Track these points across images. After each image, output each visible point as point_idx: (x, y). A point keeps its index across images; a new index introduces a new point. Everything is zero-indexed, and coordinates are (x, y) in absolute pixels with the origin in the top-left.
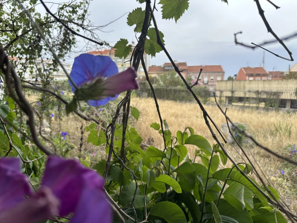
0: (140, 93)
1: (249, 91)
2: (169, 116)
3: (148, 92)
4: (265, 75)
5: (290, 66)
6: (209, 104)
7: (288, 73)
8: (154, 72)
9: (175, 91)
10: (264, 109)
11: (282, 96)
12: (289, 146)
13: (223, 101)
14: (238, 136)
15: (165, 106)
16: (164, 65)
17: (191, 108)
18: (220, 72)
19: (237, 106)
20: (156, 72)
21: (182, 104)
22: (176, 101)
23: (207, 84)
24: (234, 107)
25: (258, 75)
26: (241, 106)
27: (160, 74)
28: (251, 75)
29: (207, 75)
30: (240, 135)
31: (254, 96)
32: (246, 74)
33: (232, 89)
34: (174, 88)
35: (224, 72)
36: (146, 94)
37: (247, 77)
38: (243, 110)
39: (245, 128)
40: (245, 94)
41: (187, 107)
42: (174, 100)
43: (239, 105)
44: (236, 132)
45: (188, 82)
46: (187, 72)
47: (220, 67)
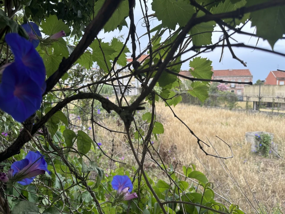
1: (278, 98)
2: (193, 122)
6: (235, 110)
13: (250, 106)
14: (262, 145)
15: (189, 112)
17: (216, 114)
18: (248, 76)
19: (265, 112)
21: (207, 109)
22: (201, 106)
23: (234, 88)
24: (261, 114)
26: (269, 112)
28: (282, 79)
29: (234, 79)
30: (265, 145)
31: (283, 102)
32: (277, 78)
33: (260, 95)
35: (252, 76)
37: (278, 81)
38: (271, 117)
39: (270, 138)
40: (274, 100)
41: (212, 112)
42: (200, 104)
43: (267, 112)
44: (261, 142)
45: (214, 86)
46: (213, 76)
47: (248, 71)
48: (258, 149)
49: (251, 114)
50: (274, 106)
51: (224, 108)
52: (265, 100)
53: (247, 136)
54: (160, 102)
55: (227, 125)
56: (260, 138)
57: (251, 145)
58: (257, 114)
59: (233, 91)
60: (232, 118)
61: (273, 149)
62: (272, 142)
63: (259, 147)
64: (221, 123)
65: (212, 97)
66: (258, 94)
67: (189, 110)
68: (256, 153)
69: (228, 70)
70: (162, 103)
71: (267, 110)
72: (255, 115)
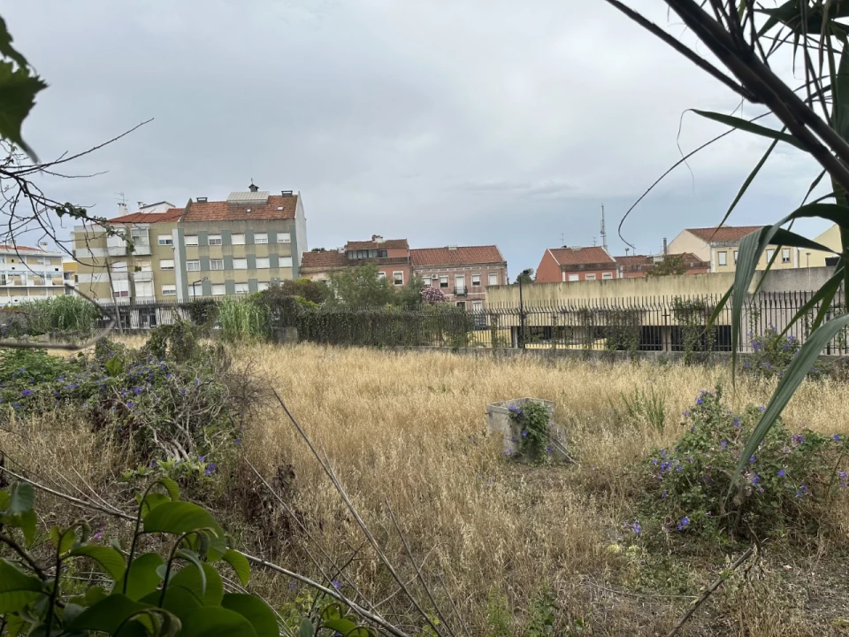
0: (275, 331)
3: (300, 325)
4: (608, 266)
5: (665, 241)
6: (466, 351)
7: (662, 260)
8: (319, 269)
9: (376, 319)
10: (603, 355)
11: (643, 319)
12: (653, 455)
13: (503, 339)
14: (529, 434)
15: (346, 365)
16: (345, 246)
17: (418, 364)
18: (495, 264)
19: (537, 350)
20: (325, 268)
21: (396, 355)
22: (380, 348)
23: (465, 295)
24: (528, 356)
25: (590, 267)
26: (545, 350)
27: (335, 274)
28: (573, 269)
29: (462, 273)
30: (534, 432)
31: (576, 322)
32: (561, 266)
33: (522, 307)
34: (371, 310)
35: (505, 264)
36: (295, 331)
37: (564, 274)
38: (552, 362)
39: (546, 411)
40: (555, 318)
41: (408, 361)
42: (376, 344)
43: (541, 350)
44: (525, 425)
45: (414, 293)
46: (410, 264)
47: (493, 249)
48: (520, 446)
49: (504, 359)
50: (560, 336)
51: (438, 349)
52: (534, 320)
53: (490, 415)
54: (258, 345)
55: (444, 390)
56: (520, 415)
57: (502, 437)
58: (518, 356)
59: (463, 304)
60: (456, 372)
61: (555, 440)
62: (551, 422)
63: (521, 441)
64: (430, 388)
65: (407, 319)
66: (518, 306)
67: (344, 361)
68: (517, 457)
69: (447, 248)
70: (265, 346)
71: (541, 347)
72: (515, 361)
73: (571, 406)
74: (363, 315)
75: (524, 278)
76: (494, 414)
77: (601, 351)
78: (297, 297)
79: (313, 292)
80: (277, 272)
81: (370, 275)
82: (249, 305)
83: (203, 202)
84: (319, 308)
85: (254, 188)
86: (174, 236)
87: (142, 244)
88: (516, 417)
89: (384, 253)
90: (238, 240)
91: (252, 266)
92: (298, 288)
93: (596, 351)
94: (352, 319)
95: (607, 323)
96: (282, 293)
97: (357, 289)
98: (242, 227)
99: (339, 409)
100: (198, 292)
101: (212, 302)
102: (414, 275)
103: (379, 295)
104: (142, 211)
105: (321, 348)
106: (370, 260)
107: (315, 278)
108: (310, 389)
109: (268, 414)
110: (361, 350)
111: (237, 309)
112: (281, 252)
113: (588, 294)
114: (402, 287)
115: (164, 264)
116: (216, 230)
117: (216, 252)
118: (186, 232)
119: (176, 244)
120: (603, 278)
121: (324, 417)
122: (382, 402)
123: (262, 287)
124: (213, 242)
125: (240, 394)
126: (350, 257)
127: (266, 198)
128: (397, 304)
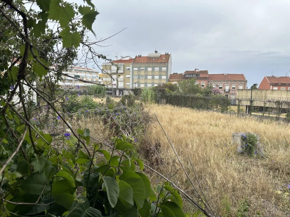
0: (158, 100)
3: (166, 98)
6: (227, 113)
8: (175, 80)
9: (193, 98)
10: (284, 120)
13: (242, 110)
14: (248, 146)
16: (185, 72)
17: (207, 116)
18: (242, 81)
19: (256, 115)
20: (177, 80)
21: (199, 112)
22: (193, 109)
23: (228, 92)
24: (252, 117)
25: (283, 85)
26: (259, 115)
27: (180, 82)
28: (276, 85)
29: (228, 84)
30: (250, 145)
31: (274, 106)
32: (271, 83)
33: (251, 98)
34: (192, 95)
35: (246, 81)
36: (165, 100)
37: (271, 87)
38: (262, 120)
40: (265, 103)
41: (203, 114)
42: (192, 107)
44: (247, 142)
45: (209, 90)
46: (208, 79)
47: (242, 75)
48: (244, 150)
49: (241, 117)
50: (266, 111)
51: (215, 111)
52: (255, 104)
53: (233, 137)
54: (153, 104)
55: (216, 126)
56: (245, 138)
57: (237, 145)
58: (248, 117)
59: (227, 95)
60: (222, 120)
61: (258, 149)
62: (258, 142)
63: (244, 147)
64: (211, 124)
65: (205, 99)
66: (250, 98)
67: (180, 112)
68: (242, 153)
69: (223, 74)
70: (155, 104)
71: (258, 114)
72: (246, 118)
73: (267, 138)
74: (189, 97)
75: (254, 87)
76: (235, 137)
77: (283, 118)
78: (166, 89)
79: (172, 88)
80: (161, 80)
81: (193, 83)
82: (151, 91)
83: (140, 56)
84: (173, 93)
85: (156, 52)
86: (131, 67)
87: (121, 70)
88: (244, 139)
89: (198, 75)
90: (150, 69)
91: (153, 78)
92: (167, 86)
93: (281, 118)
94: (184, 98)
95: (288, 107)
96: (162, 87)
97: (187, 88)
98: (151, 65)
99: (177, 127)
100: (136, 86)
101: (140, 89)
102: (209, 84)
103: (195, 90)
104: (122, 59)
105: (173, 107)
106: (193, 78)
107: (173, 83)
108: (168, 120)
109: (154, 126)
110: (187, 109)
111: (147, 92)
112: (163, 74)
113: (281, 95)
114: (204, 88)
115: (127, 76)
116: (143, 66)
117: (143, 73)
118: (134, 66)
119: (131, 70)
120: (289, 89)
121: (172, 129)
122: (192, 127)
123: (156, 85)
124: (142, 70)
125: (146, 119)
126: (186, 76)
127: (160, 55)
128: (202, 93)
